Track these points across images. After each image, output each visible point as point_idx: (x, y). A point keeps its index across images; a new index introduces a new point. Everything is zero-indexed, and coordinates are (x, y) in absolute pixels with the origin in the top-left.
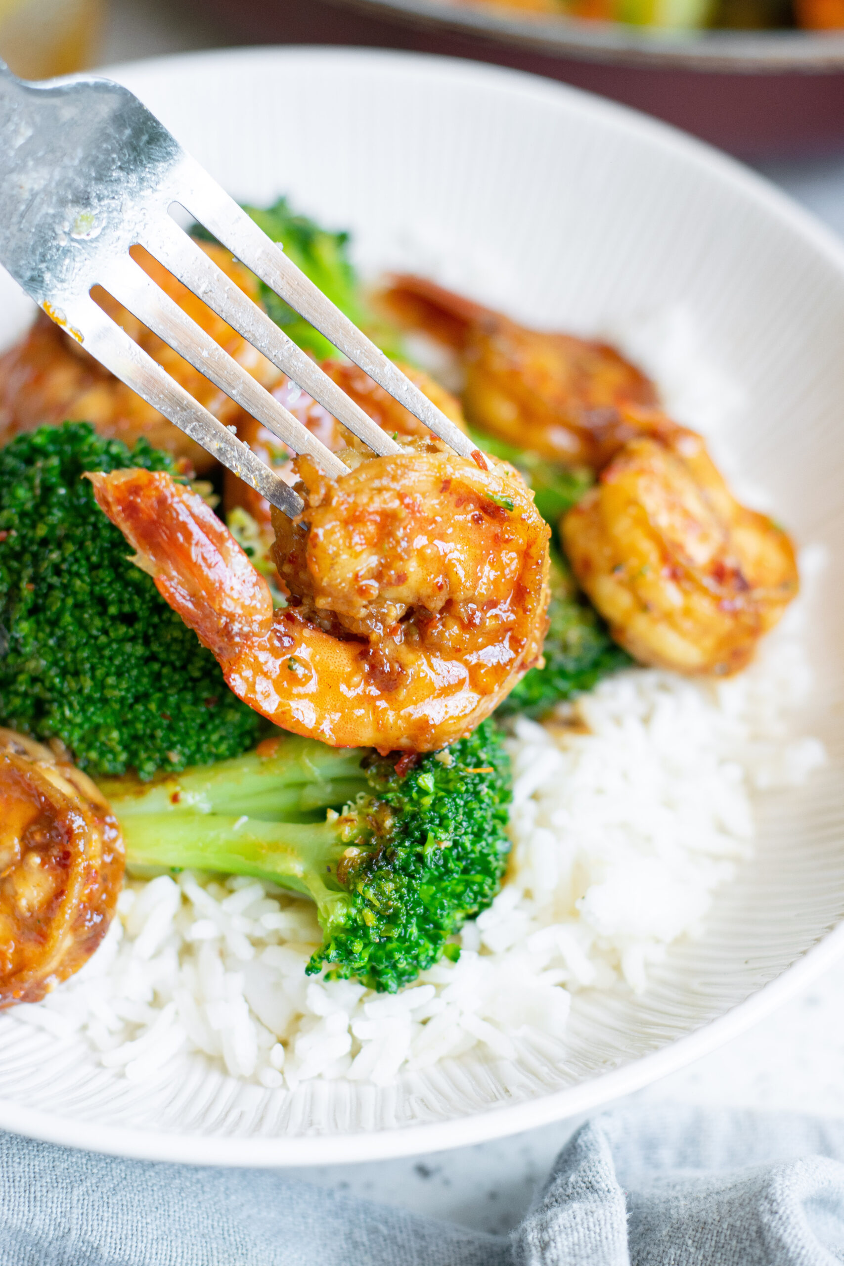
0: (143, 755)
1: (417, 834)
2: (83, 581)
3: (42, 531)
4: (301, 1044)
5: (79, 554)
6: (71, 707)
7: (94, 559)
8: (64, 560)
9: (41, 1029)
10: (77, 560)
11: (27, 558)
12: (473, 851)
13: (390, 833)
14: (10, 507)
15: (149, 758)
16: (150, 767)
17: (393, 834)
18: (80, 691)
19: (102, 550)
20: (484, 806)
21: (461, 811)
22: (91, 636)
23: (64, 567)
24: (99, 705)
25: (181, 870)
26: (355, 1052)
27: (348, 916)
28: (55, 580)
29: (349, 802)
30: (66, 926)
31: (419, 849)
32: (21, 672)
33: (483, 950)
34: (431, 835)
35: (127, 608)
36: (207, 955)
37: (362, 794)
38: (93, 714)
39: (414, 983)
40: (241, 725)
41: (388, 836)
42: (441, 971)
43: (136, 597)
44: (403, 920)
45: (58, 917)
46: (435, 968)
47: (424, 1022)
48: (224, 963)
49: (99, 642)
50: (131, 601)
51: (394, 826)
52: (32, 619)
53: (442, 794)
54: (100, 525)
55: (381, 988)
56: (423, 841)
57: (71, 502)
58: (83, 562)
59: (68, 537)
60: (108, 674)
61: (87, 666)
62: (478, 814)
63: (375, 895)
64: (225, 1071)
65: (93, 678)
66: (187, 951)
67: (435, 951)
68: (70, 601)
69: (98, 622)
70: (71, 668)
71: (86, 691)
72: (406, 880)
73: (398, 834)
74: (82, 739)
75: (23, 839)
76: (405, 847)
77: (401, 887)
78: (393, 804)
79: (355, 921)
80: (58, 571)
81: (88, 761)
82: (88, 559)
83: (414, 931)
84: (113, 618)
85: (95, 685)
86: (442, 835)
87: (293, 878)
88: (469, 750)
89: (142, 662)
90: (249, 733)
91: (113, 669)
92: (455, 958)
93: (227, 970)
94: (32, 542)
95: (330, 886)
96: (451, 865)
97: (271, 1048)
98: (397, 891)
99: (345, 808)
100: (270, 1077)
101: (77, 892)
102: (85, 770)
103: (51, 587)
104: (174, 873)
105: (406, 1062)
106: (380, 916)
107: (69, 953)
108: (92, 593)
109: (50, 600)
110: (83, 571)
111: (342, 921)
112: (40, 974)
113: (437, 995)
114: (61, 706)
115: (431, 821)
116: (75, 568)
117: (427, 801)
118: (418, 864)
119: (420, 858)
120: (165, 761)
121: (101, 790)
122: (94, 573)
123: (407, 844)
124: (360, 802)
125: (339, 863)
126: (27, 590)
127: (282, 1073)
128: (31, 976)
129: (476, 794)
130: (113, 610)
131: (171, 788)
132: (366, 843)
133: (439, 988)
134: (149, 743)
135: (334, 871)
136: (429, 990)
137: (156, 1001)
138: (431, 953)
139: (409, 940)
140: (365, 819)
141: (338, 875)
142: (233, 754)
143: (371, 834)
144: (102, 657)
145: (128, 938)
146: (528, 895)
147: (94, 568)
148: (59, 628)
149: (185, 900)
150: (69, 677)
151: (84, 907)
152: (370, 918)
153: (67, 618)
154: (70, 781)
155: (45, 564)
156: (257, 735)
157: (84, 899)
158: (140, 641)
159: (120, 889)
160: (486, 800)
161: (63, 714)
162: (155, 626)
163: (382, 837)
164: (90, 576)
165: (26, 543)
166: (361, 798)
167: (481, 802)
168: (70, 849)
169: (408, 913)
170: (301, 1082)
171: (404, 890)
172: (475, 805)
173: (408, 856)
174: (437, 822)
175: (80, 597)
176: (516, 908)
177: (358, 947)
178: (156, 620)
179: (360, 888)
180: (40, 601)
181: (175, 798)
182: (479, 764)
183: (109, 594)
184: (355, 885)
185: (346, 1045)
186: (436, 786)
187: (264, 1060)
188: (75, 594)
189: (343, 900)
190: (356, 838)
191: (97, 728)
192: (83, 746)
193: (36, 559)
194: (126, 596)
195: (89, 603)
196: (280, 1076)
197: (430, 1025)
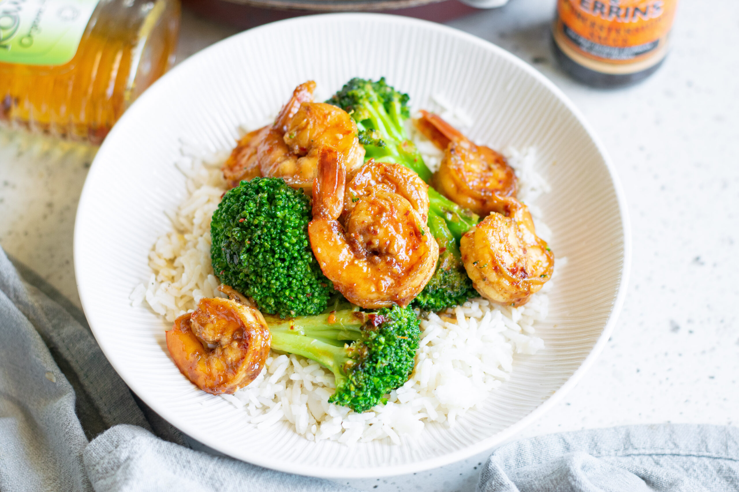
0: (282, 309)
1: (374, 360)
2: (268, 244)
3: (256, 222)
4: (323, 426)
5: (268, 234)
6: (257, 288)
7: (273, 236)
8: (262, 234)
9: (231, 403)
10: (267, 235)
11: (249, 231)
12: (395, 367)
13: (365, 357)
14: (246, 210)
15: (284, 311)
16: (283, 314)
17: (366, 358)
18: (261, 283)
19: (277, 233)
20: (403, 351)
21: (393, 352)
22: (268, 264)
23: (262, 237)
24: (267, 289)
25: (291, 353)
26: (343, 431)
27: (345, 386)
28: (258, 241)
29: (354, 342)
30: (244, 370)
31: (374, 365)
32: (242, 272)
33: (397, 402)
34: (379, 361)
35: (282, 257)
36: (296, 386)
37: (359, 339)
38: (265, 292)
39: (369, 410)
40: (320, 304)
41: (364, 358)
42: (379, 408)
43: (286, 253)
44: (365, 390)
45: (241, 366)
46: (377, 406)
47: (371, 425)
48: (302, 390)
49: (270, 267)
50: (283, 254)
51: (367, 355)
52: (248, 253)
53: (386, 346)
54: (277, 223)
55: (356, 411)
56: (376, 362)
57: (268, 212)
58: (269, 236)
59: (265, 226)
60: (272, 279)
61: (265, 275)
62: (400, 354)
63: (355, 379)
64: (295, 431)
65: (266, 280)
66: (290, 382)
67: (377, 401)
68: (263, 250)
69: (272, 260)
70: (259, 274)
71: (264, 284)
72: (367, 376)
73: (368, 358)
74: (261, 300)
75: (232, 335)
76: (369, 364)
77: (366, 378)
78: (368, 346)
79: (347, 388)
80: (259, 238)
81: (262, 308)
82: (271, 235)
83: (369, 394)
84: (277, 259)
85: (267, 282)
86: (384, 361)
87: (329, 366)
88: (401, 329)
89: (286, 276)
90: (323, 307)
91: (275, 278)
92: (385, 404)
93: (302, 393)
94: (252, 225)
95: (341, 373)
96: (387, 372)
97: (313, 425)
98: (364, 379)
99: (352, 344)
100: (310, 436)
101: (249, 359)
102: (260, 311)
103: (256, 243)
104: (288, 355)
105: (361, 438)
106: (356, 387)
107: (244, 378)
108: (271, 248)
109: (256, 248)
110: (269, 240)
111: (342, 387)
112: (232, 385)
113: (376, 416)
114: (254, 288)
115: (381, 355)
116: (266, 238)
117: (381, 347)
118: (373, 370)
119: (374, 368)
120: (289, 313)
121: (266, 320)
122: (273, 241)
123: (371, 362)
124: (358, 343)
125: (345, 365)
126: (247, 242)
127: (314, 435)
128: (228, 386)
129: (400, 346)
130: (277, 256)
131: (291, 323)
132: (356, 359)
133: (377, 414)
134: (284, 306)
135: (343, 367)
136: (373, 414)
137: (276, 398)
138: (375, 402)
139: (366, 397)
140: (357, 350)
141: (344, 369)
142: (316, 314)
143: (359, 356)
144: (270, 273)
145: (269, 374)
146: (418, 383)
147: (273, 239)
148: (257, 259)
149: (292, 364)
150: (258, 277)
151: (251, 364)
152: (353, 388)
153: (260, 256)
154: (254, 315)
155: (256, 234)
156: (326, 308)
157: (252, 361)
158: (286, 269)
159: (267, 358)
160: (404, 349)
161: (254, 290)
162: (292, 264)
163: (362, 358)
164: (271, 242)
165: (250, 225)
166: (359, 341)
167: (402, 350)
168: (249, 343)
169: (367, 388)
170: (320, 440)
171: (367, 379)
172: (399, 351)
173: (370, 367)
174: (383, 356)
175: (266, 249)
176: (412, 387)
177: (346, 397)
178: (293, 262)
179: (350, 376)
180: (252, 248)
181: (292, 328)
182: (404, 335)
183: (277, 250)
184: (349, 375)
185: (339, 429)
186: (385, 342)
187: (309, 430)
188: (265, 247)
189: (344, 379)
190: (353, 356)
191: (266, 297)
192: (260, 302)
193: (253, 232)
194: (283, 251)
195: (269, 251)
196: (313, 436)
197: (372, 426)
